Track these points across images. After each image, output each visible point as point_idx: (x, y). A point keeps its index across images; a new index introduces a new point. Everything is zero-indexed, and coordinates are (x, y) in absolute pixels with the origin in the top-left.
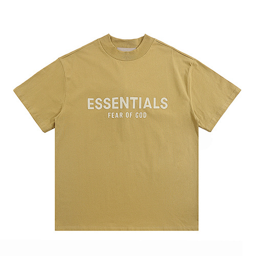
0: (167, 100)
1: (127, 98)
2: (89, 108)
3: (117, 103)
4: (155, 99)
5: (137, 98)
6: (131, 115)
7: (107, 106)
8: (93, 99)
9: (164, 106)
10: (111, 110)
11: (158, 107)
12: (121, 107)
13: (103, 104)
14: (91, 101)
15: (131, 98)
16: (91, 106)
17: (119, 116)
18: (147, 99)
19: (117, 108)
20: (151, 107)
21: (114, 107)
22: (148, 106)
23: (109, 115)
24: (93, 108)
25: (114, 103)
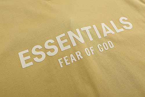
0: (126, 19)
1: (78, 30)
2: (24, 65)
3: (66, 41)
4: (112, 22)
5: (90, 27)
6: (92, 50)
7: (52, 50)
8: (27, 51)
9: (128, 25)
10: (61, 54)
11: (122, 30)
12: (74, 44)
13: (46, 51)
14: (25, 55)
15: (82, 29)
16: (27, 61)
17: (77, 59)
18: (103, 25)
19: (69, 47)
20: (113, 33)
21: (63, 49)
22: (108, 32)
23: (61, 63)
24: (31, 64)
25: (61, 43)
